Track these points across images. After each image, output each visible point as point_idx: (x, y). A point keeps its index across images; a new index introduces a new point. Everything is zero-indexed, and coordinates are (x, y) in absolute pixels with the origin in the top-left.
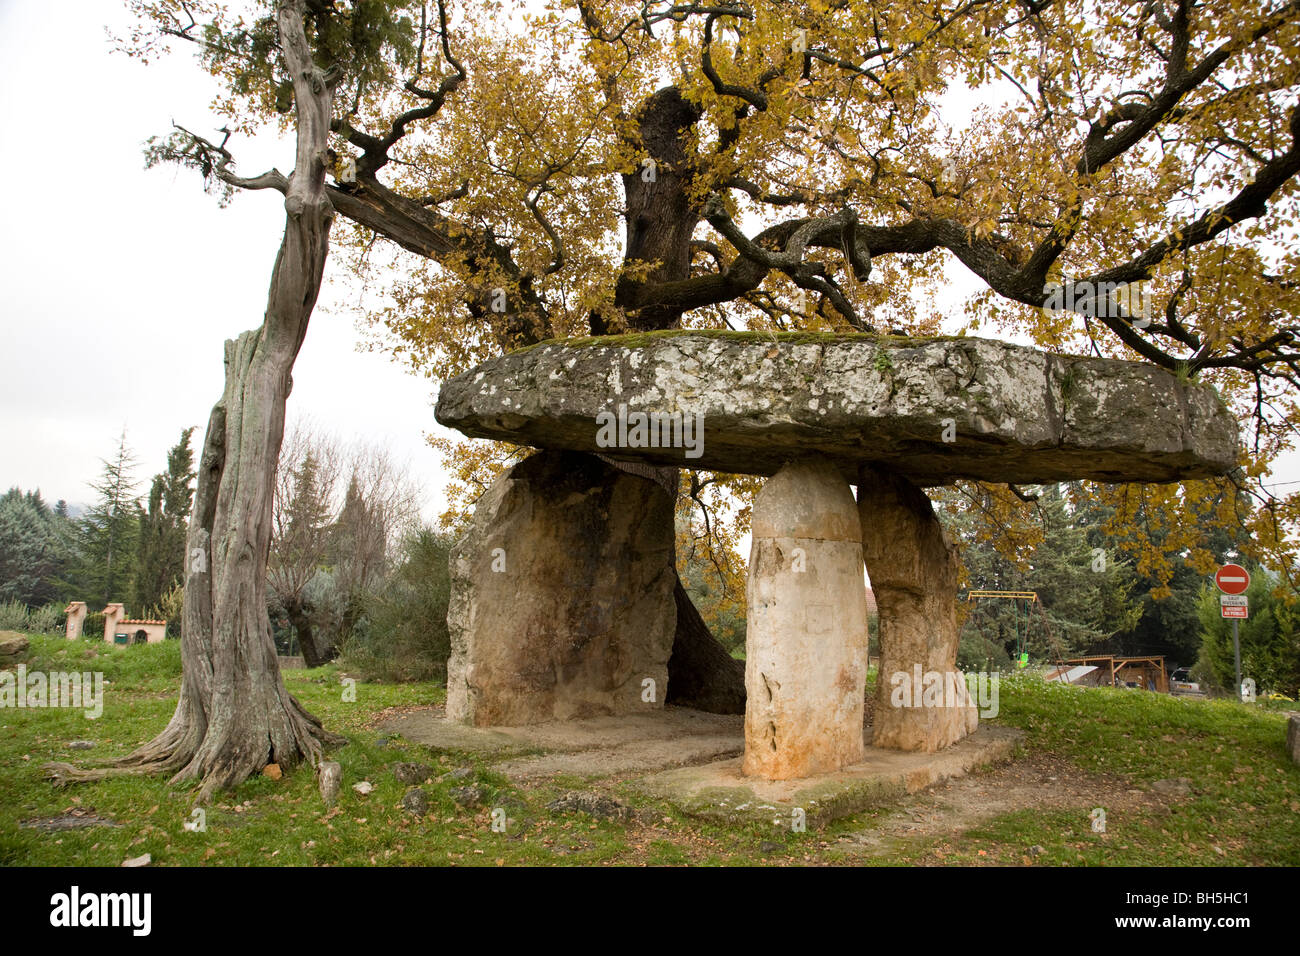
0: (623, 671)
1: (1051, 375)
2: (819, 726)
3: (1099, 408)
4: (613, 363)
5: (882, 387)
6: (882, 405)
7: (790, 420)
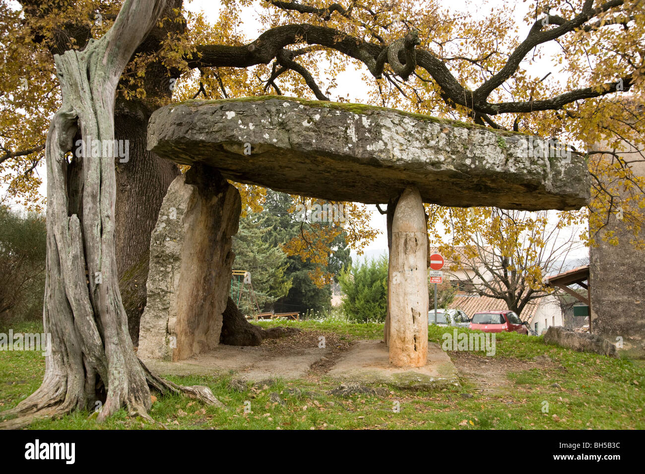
0: (212, 319)
3: (562, 175)
4: (349, 122)
5: (502, 157)
6: (502, 166)
7: (452, 168)
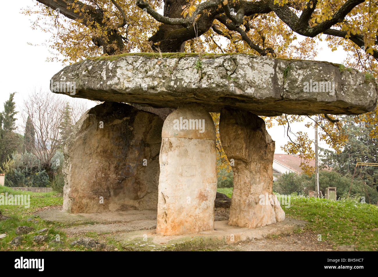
0: (142, 192)
1: (277, 69)
2: (187, 214)
3: (298, 83)
4: (104, 67)
5: (197, 76)
6: (197, 83)
7: (165, 90)
